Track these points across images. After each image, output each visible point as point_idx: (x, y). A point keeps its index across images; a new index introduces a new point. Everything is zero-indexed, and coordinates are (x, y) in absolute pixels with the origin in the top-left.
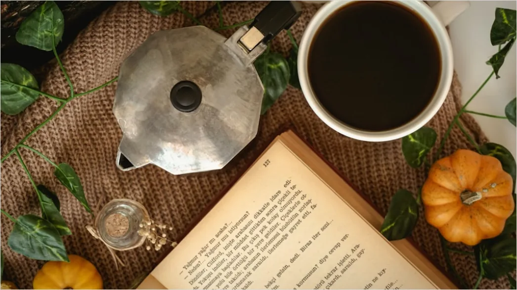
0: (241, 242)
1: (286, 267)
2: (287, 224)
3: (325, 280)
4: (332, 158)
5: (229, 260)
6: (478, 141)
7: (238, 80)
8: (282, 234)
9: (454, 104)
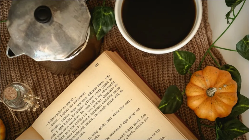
0: (80, 109)
1: (104, 125)
2: (106, 100)
3: (125, 133)
4: (138, 69)
5: (73, 119)
6: (221, 64)
7: (76, 10)
8: (103, 105)
9: (207, 41)
